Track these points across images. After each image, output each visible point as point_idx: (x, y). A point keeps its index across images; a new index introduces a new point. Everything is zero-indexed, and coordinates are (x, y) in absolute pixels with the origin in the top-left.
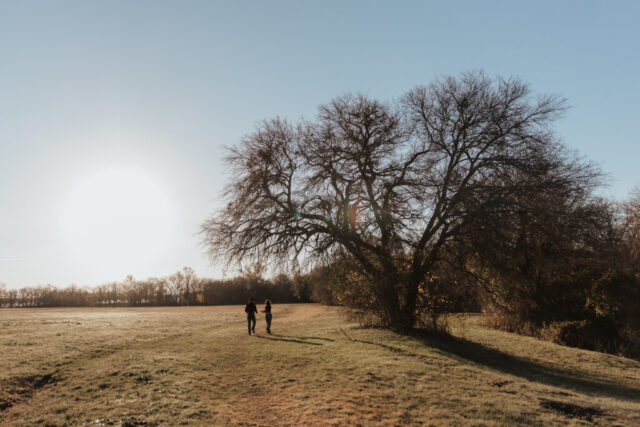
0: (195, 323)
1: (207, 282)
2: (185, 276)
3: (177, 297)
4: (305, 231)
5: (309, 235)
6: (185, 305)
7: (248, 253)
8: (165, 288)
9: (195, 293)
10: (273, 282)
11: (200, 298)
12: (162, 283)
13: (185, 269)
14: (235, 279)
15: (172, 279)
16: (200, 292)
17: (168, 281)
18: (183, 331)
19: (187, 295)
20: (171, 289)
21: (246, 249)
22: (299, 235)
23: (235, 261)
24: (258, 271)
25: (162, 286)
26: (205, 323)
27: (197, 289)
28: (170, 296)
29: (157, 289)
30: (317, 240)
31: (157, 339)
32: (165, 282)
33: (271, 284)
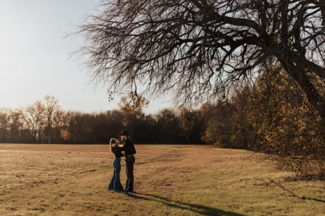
0: (61, 166)
1: (74, 115)
2: (46, 106)
3: (35, 132)
4: (229, 41)
5: (234, 46)
6: (46, 142)
7: (146, 67)
8: (21, 120)
9: (58, 129)
10: (155, 118)
11: (65, 134)
12: (17, 115)
13: (47, 98)
14: (109, 112)
15: (31, 110)
16: (64, 127)
17: (24, 112)
18: (45, 177)
19: (48, 129)
20: (29, 121)
21: (142, 63)
22: (221, 45)
23: (124, 80)
24: (138, 104)
25: (17, 119)
26: (74, 166)
27: (61, 124)
28: (27, 131)
29: (11, 121)
30: (243, 54)
31: (8, 186)
32: (21, 113)
33: (152, 120)
